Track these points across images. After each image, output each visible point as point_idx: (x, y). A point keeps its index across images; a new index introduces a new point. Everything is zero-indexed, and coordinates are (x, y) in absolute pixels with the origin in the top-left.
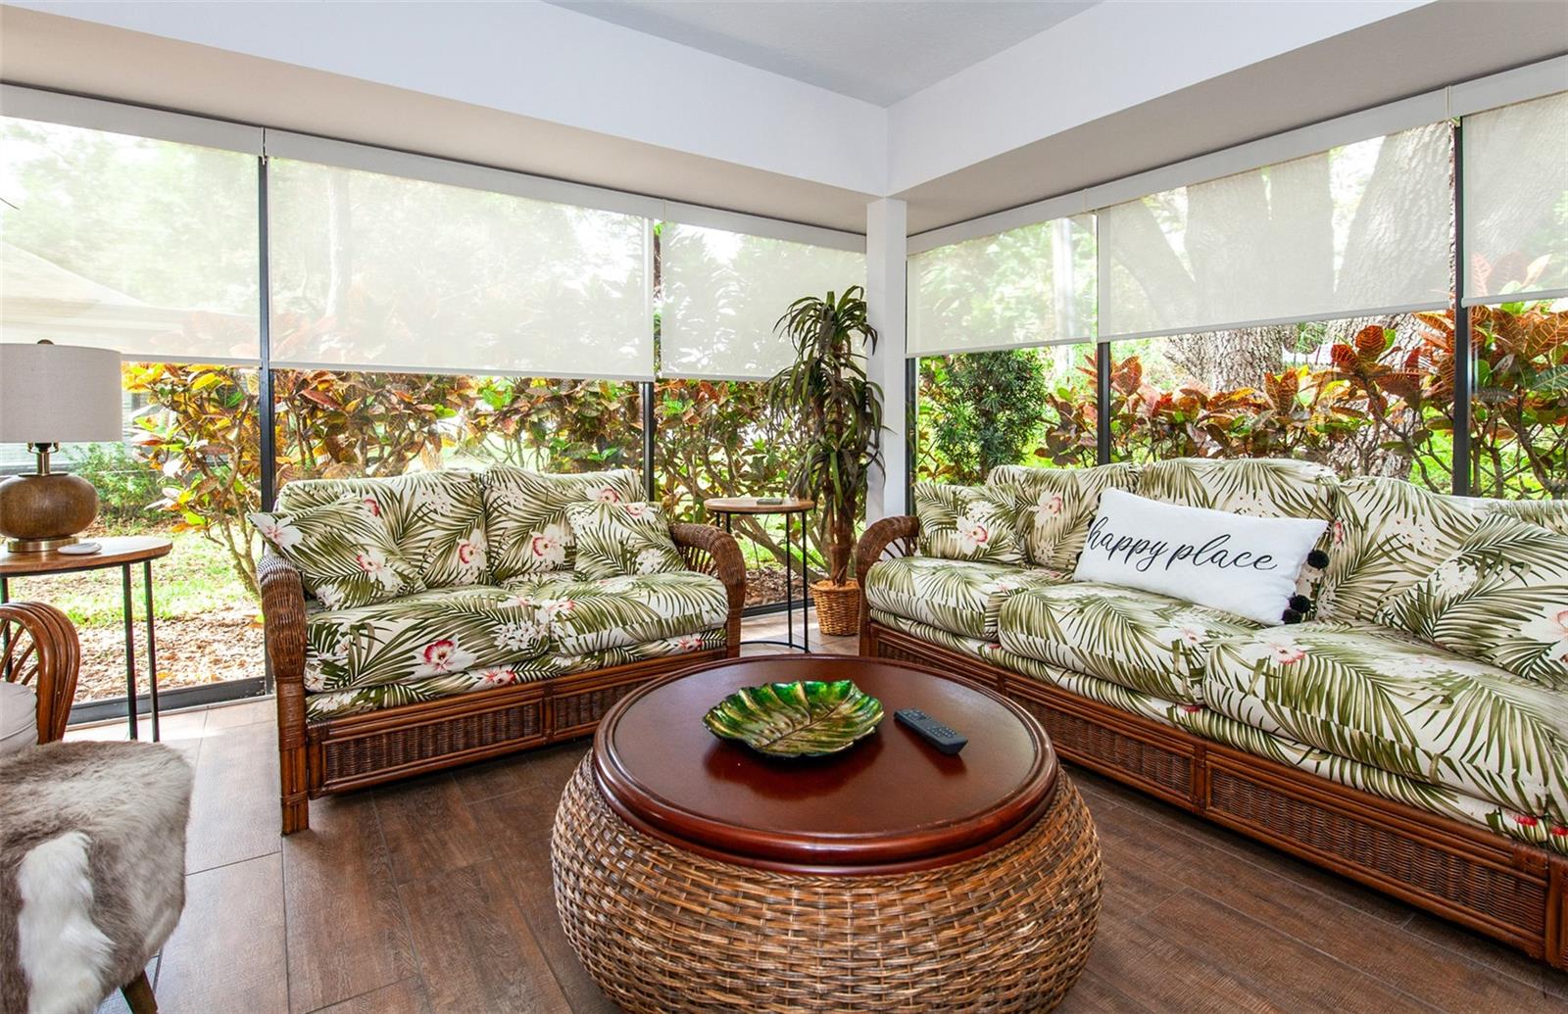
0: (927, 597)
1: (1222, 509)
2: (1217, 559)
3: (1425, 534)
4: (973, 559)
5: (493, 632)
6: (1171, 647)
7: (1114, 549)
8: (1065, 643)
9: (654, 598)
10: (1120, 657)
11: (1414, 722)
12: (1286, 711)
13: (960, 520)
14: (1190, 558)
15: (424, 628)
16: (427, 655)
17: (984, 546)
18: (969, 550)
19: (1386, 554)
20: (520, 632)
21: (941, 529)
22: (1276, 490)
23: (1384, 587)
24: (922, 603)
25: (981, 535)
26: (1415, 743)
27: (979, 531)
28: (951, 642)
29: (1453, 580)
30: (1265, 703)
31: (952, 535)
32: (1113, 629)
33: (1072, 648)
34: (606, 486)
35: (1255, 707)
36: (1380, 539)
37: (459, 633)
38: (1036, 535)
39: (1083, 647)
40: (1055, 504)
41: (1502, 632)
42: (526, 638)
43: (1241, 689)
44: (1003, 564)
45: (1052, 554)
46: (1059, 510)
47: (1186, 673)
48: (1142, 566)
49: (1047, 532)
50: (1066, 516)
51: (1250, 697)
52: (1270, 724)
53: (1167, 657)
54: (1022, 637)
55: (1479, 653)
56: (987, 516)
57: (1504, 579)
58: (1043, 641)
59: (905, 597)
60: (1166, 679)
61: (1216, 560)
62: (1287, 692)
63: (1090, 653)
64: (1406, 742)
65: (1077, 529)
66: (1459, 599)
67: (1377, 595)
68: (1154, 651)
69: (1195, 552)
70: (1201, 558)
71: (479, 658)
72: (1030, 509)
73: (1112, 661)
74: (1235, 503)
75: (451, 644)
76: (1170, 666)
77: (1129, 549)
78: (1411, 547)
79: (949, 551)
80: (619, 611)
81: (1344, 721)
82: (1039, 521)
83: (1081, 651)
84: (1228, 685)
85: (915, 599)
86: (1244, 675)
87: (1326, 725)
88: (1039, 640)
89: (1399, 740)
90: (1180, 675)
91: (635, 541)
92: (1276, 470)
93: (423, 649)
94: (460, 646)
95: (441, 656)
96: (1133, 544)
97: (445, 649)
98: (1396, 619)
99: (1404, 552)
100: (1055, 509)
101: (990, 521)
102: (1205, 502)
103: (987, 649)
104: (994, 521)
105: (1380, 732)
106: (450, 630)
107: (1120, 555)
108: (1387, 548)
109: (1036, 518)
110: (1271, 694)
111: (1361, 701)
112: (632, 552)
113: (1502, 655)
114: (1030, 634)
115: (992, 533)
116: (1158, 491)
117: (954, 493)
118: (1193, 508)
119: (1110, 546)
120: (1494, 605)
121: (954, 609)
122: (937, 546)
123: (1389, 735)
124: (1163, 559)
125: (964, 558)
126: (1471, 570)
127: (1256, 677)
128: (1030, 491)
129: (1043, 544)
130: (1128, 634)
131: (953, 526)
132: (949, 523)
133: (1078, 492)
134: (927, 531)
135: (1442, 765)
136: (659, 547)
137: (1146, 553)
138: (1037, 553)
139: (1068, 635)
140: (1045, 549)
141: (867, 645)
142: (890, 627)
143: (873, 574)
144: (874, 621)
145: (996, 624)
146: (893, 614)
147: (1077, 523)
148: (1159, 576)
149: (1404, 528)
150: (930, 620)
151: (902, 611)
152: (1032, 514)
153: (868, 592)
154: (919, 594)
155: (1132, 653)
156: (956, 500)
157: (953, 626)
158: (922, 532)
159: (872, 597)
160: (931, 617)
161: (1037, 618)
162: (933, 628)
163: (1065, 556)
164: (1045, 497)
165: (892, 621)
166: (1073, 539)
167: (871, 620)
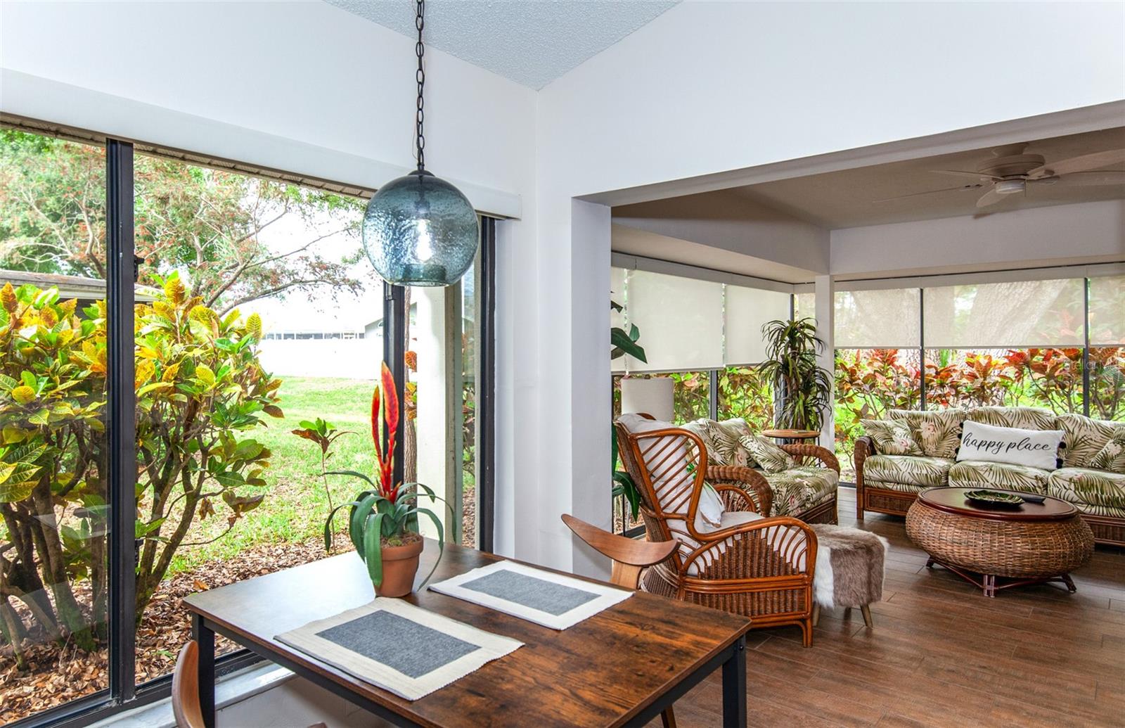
0: (909, 471)
2: (1027, 447)
4: (904, 454)
6: (1034, 478)
7: (979, 446)
8: (990, 483)
10: (1014, 484)
12: (1082, 493)
13: (893, 437)
14: (1016, 447)
17: (908, 448)
18: (902, 451)
19: (1083, 442)
21: (887, 441)
24: (906, 474)
25: (905, 444)
27: (903, 441)
29: (1113, 449)
30: (1075, 492)
31: (893, 444)
32: (1009, 475)
33: (993, 485)
35: (1071, 494)
36: (1080, 437)
38: (925, 443)
39: (997, 483)
40: (932, 428)
43: (1065, 488)
44: (916, 456)
45: (935, 449)
46: (935, 430)
47: (1041, 486)
48: (995, 452)
49: (931, 440)
50: (938, 433)
51: (1070, 491)
52: (1076, 498)
53: (1034, 482)
56: (904, 434)
59: (895, 472)
60: (1035, 489)
62: (1082, 487)
63: (1001, 485)
65: (946, 438)
66: (1118, 455)
68: (1029, 480)
69: (1017, 445)
70: (1020, 447)
72: (917, 430)
73: (1011, 486)
76: (1036, 485)
77: (986, 445)
78: (1091, 439)
79: (894, 451)
81: (1102, 493)
82: (925, 435)
83: (996, 485)
84: (1060, 487)
85: (901, 473)
86: (1066, 484)
87: (1096, 496)
89: (1120, 496)
90: (1040, 487)
92: (1035, 412)
96: (988, 443)
97: (794, 500)
98: (1095, 463)
99: (1089, 441)
100: (932, 429)
101: (905, 436)
102: (1008, 425)
104: (907, 437)
107: (982, 448)
108: (1083, 440)
109: (922, 434)
110: (1076, 489)
111: (1107, 488)
114: (969, 480)
115: (909, 442)
116: (984, 420)
118: (1003, 428)
119: (977, 444)
121: (926, 475)
122: (888, 450)
123: (1117, 495)
124: (1003, 449)
125: (900, 454)
126: (1118, 446)
127: (1071, 484)
128: (914, 422)
129: (929, 446)
130: (1016, 476)
131: (891, 439)
132: (889, 438)
133: (943, 422)
134: (881, 443)
137: (995, 446)
138: (927, 450)
139: (989, 479)
140: (931, 448)
141: (862, 499)
142: (878, 488)
143: (870, 463)
144: (867, 486)
145: (947, 479)
146: (883, 481)
147: (944, 436)
148: (1002, 455)
149: (1088, 433)
150: (910, 481)
151: (891, 479)
152: (919, 433)
153: (867, 472)
154: (904, 470)
155: (1019, 482)
156: (887, 428)
157: (924, 482)
158: (877, 443)
159: (871, 474)
160: (911, 480)
161: (972, 474)
162: (908, 484)
163: (941, 451)
164: (924, 425)
165: (880, 485)
166: (945, 443)
167: (864, 486)
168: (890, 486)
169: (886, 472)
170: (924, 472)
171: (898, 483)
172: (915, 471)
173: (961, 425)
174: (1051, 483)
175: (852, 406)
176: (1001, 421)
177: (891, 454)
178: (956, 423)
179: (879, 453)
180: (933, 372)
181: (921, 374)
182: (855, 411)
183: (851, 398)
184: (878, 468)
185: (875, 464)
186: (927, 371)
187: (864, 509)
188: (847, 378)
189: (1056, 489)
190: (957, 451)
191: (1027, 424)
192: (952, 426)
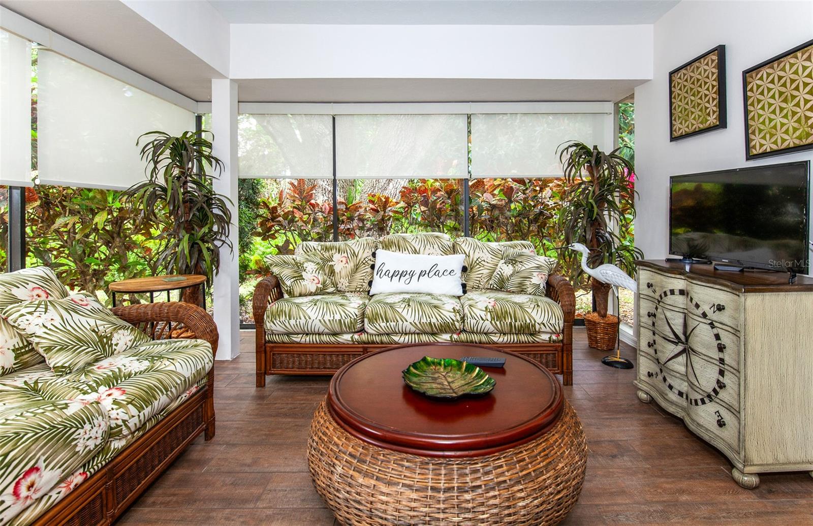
0: (319, 318)
1: (423, 254)
3: (487, 256)
4: (315, 294)
5: (74, 440)
6: (453, 311)
7: (392, 277)
8: (407, 321)
9: (177, 364)
10: (434, 320)
11: (534, 314)
12: (498, 323)
13: (304, 274)
14: (426, 275)
15: (8, 465)
16: (16, 493)
17: (320, 286)
18: (313, 290)
19: (478, 264)
20: (95, 429)
21: (296, 280)
22: (439, 244)
23: (480, 276)
24: (317, 322)
25: (316, 281)
26: (535, 321)
27: (314, 278)
28: (332, 339)
29: (507, 270)
30: (491, 322)
31: (303, 283)
32: (428, 310)
33: (411, 323)
34: (31, 286)
35: (488, 326)
36: (475, 259)
37: (43, 454)
38: (337, 277)
40: (344, 259)
41: (528, 283)
42: (99, 435)
43: (482, 319)
44: (329, 293)
45: (348, 284)
46: (347, 262)
47: (459, 319)
48: (407, 282)
49: (343, 274)
50: (351, 265)
51: (486, 322)
52: (492, 329)
53: (452, 315)
54: (383, 325)
55: (522, 291)
56: (315, 270)
57: (519, 267)
58: (395, 324)
59: (303, 321)
60: (453, 324)
61: (437, 274)
62: (497, 316)
63: (420, 323)
64: (533, 322)
65: (359, 270)
66: (512, 275)
67: (478, 279)
68: (447, 314)
69: (427, 272)
70: (431, 275)
71: (64, 471)
72: (330, 264)
73: (430, 323)
74: (427, 251)
75: (38, 469)
76: (454, 319)
77: (399, 276)
78: (484, 261)
79: (303, 292)
80: (161, 382)
81: (516, 321)
82: (337, 269)
83: (415, 323)
84: (477, 319)
85: (310, 321)
86: (483, 314)
87: (511, 323)
88: (393, 324)
89: (531, 322)
90: (458, 321)
91: (104, 327)
92: (437, 237)
93: (11, 489)
94: (46, 467)
95: (30, 487)
96: (400, 273)
97: (33, 477)
98: (495, 286)
99: (483, 263)
100: (344, 261)
101: (317, 272)
102: (415, 252)
103: (356, 336)
104: (319, 273)
105: (526, 321)
106: (35, 455)
107: (396, 279)
108: (478, 262)
109: (335, 268)
110: (493, 318)
111: (519, 313)
112: (106, 337)
113: (530, 290)
114: (387, 321)
115: (321, 279)
116: (394, 248)
117: (293, 259)
119: (390, 275)
120: (522, 275)
121: (340, 320)
122: (297, 291)
123: (528, 321)
124: (415, 277)
125: (311, 294)
126: (510, 265)
127: (487, 314)
128: (326, 255)
129: (342, 280)
130: (435, 310)
131: (301, 278)
132: (298, 277)
133: (354, 252)
134: (288, 283)
135: (542, 325)
136: (124, 328)
137: (407, 276)
138: (340, 285)
139: (408, 317)
140: (343, 283)
141: (263, 359)
142: (284, 343)
143: (272, 314)
144: (269, 341)
145: (363, 322)
146: (288, 334)
147: (357, 268)
148: (415, 285)
149: (481, 254)
150: (321, 331)
151: (299, 330)
152: (332, 266)
153: (269, 325)
154: (313, 317)
155: (439, 318)
156: (296, 263)
157: (338, 329)
158: (284, 284)
159: (274, 327)
160: (322, 329)
161: (390, 313)
162: (319, 334)
163: (354, 284)
164: (337, 257)
165: (286, 339)
166: (358, 276)
167: (266, 342)
168: (296, 339)
169: (292, 322)
170: (338, 317)
171: (307, 334)
172: (327, 318)
173: (374, 255)
174: (469, 315)
175: (273, 242)
176: (409, 248)
177: (301, 295)
178: (368, 253)
179: (286, 296)
180: (343, 207)
181: (334, 209)
182: (277, 246)
183: (273, 235)
184: (283, 319)
185: (279, 313)
186: (339, 207)
187: (265, 373)
188: (269, 216)
189: (473, 321)
190: (370, 283)
191: (432, 250)
192: (364, 256)
